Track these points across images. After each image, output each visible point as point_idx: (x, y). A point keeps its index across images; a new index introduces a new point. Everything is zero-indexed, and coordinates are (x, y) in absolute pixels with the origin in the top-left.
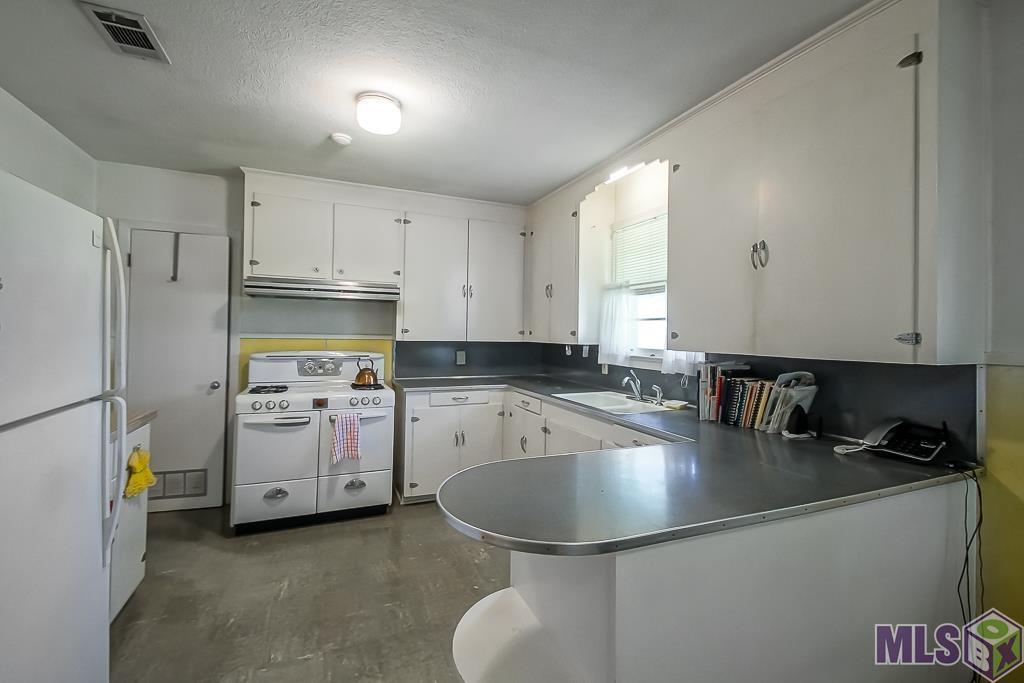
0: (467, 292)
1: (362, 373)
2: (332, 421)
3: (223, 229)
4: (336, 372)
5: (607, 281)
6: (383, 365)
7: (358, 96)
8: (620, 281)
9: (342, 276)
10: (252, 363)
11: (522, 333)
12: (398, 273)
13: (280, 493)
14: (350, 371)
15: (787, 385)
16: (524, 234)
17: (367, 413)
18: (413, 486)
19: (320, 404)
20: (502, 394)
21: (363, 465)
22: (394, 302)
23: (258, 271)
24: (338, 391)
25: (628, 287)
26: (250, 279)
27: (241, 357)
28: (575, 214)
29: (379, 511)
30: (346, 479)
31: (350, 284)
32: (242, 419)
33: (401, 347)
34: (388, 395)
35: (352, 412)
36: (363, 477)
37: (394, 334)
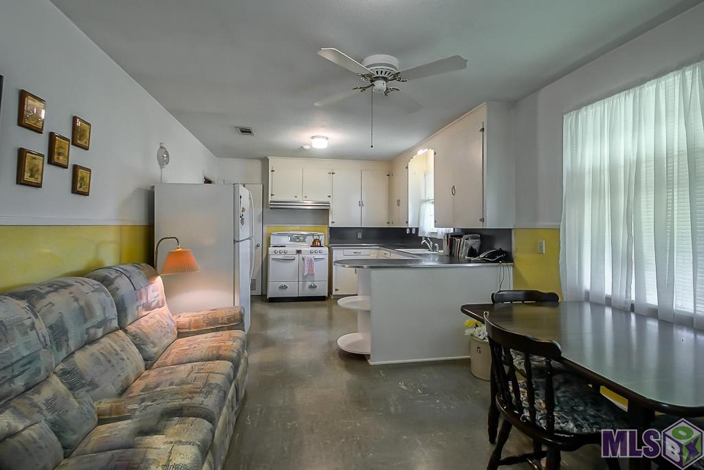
0: (361, 204)
1: (315, 241)
2: (303, 259)
3: (260, 181)
4: (304, 241)
5: (423, 198)
6: (324, 237)
7: (312, 138)
8: (427, 198)
9: (306, 199)
10: (272, 236)
11: (388, 223)
12: (329, 197)
13: (284, 287)
14: (310, 240)
15: (467, 239)
16: (388, 175)
17: (317, 256)
18: (336, 290)
19: (299, 252)
20: (377, 251)
21: (316, 278)
22: (328, 210)
23: (274, 198)
24: (305, 247)
25: (429, 200)
26: (271, 202)
27: (267, 234)
28: (407, 168)
29: (322, 298)
30: (309, 283)
31: (309, 203)
32: (271, 257)
33: (332, 230)
34: (325, 250)
35: (311, 256)
36: (316, 283)
37: (328, 224)
